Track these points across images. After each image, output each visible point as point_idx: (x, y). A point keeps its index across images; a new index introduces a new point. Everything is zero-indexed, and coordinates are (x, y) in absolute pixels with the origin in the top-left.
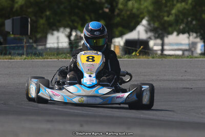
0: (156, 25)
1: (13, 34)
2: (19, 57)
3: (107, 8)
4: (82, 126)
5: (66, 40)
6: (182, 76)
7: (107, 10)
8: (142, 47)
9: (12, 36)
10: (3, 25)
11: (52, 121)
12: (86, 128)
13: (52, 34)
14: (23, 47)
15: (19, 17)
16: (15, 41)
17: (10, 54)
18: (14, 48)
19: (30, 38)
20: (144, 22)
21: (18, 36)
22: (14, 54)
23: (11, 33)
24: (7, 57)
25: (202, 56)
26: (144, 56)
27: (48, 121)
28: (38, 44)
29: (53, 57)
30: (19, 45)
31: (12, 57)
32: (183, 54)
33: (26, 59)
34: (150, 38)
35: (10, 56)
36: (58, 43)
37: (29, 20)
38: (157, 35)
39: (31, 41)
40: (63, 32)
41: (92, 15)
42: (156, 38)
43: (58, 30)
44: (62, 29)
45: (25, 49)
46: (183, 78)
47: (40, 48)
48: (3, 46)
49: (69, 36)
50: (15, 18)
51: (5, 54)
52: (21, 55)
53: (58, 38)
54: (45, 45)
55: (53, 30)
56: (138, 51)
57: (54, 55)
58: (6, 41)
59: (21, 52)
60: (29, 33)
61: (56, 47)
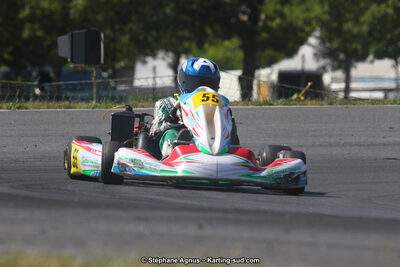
0: (335, 44)
1: (72, 61)
2: (84, 105)
3: (244, 13)
4: (201, 227)
5: (170, 72)
6: (384, 138)
7: (245, 18)
8: (310, 84)
9: (71, 66)
10: (54, 45)
11: (145, 219)
12: (208, 231)
13: (145, 62)
14: (90, 86)
15: (84, 31)
16: (75, 74)
17: (67, 98)
18: (74, 89)
19: (104, 70)
20: (312, 40)
21: (80, 66)
22: (74, 99)
23: (69, 60)
24: (62, 104)
26: (314, 101)
27: (139, 219)
28: (118, 80)
29: (146, 104)
30: (84, 82)
31: (72, 105)
32: (386, 97)
33: (96, 107)
34: (324, 68)
35: (67, 103)
36: (154, 78)
37: (102, 36)
38: (336, 64)
39: (105, 75)
40: (163, 59)
41: (218, 28)
42: (334, 69)
43: (154, 56)
44: (161, 54)
45: (95, 90)
46: (386, 140)
47: (121, 87)
48: (55, 83)
49: (175, 66)
50: (76, 32)
51: (59, 99)
52: (88, 100)
53: (154, 69)
54: (132, 82)
55: (147, 55)
56: (303, 92)
57: (147, 100)
58: (59, 75)
59: (87, 94)
60: (102, 60)
61: (151, 86)
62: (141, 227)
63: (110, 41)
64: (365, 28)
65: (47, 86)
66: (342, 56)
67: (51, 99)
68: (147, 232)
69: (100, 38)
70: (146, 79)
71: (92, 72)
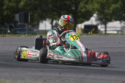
1: (20, 22)
2: (24, 35)
3: (73, 7)
4: (60, 74)
5: (50, 25)
6: (117, 45)
8: (94, 29)
10: (14, 17)
11: (43, 71)
12: (62, 75)
13: (42, 22)
16: (21, 26)
18: (20, 30)
20: (95, 15)
21: (22, 24)
24: (17, 35)
27: (41, 71)
28: (34, 28)
30: (23, 28)
31: (20, 35)
32: (118, 33)
33: (27, 36)
34: (98, 24)
36: (45, 27)
38: (102, 23)
39: (30, 26)
41: (65, 12)
43: (45, 20)
44: (47, 20)
45: (27, 31)
47: (35, 30)
48: (14, 29)
49: (52, 23)
50: (21, 13)
53: (45, 24)
54: (38, 28)
55: (43, 20)
56: (92, 31)
58: (16, 26)
59: (24, 32)
60: (29, 22)
61: (44, 30)
62: (42, 74)
63: (32, 16)
64: (111, 12)
65: (12, 29)
66: (104, 20)
67: (13, 34)
68: (43, 75)
69: (28, 15)
70: (43, 27)
71: (26, 25)
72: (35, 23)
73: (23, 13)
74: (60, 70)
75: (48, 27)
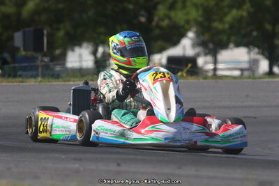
0: (206, 37)
1: (24, 50)
2: (33, 80)
3: (143, 16)
4: (119, 165)
5: (92, 58)
6: (242, 102)
7: (143, 19)
8: (190, 65)
9: (23, 53)
10: (11, 39)
11: (80, 160)
12: (124, 168)
13: (73, 50)
14: (36, 68)
16: (26, 59)
17: (20, 76)
18: (25, 69)
19: (45, 55)
20: (191, 34)
21: (30, 53)
22: (27, 77)
23: (22, 49)
24: (18, 79)
25: (267, 76)
26: (193, 77)
27: (75, 159)
28: (55, 63)
29: (76, 79)
30: (32, 64)
31: (24, 80)
32: (242, 74)
33: (41, 81)
34: (198, 55)
35: (21, 79)
36: (81, 61)
37: (45, 32)
38: (207, 51)
39: (46, 59)
40: (86, 49)
42: (206, 54)
43: (80, 45)
44: (85, 45)
45: (40, 70)
46: (244, 104)
47: (58, 68)
48: (12, 65)
49: (94, 53)
50: (27, 29)
51: (15, 76)
52: (35, 76)
53: (80, 56)
54: (64, 64)
55: (75, 45)
56: (185, 70)
57: (77, 76)
58: (14, 60)
59: (35, 73)
60: (45, 49)
61: (78, 67)
62: (77, 166)
63: (50, 36)
64: (227, 26)
65: (6, 67)
66: (211, 46)
67: (9, 76)
68: (82, 169)
69: (43, 33)
70: (76, 62)
71: (38, 58)
72: (58, 52)
73: (32, 29)
74: (116, 156)
75: (86, 61)
